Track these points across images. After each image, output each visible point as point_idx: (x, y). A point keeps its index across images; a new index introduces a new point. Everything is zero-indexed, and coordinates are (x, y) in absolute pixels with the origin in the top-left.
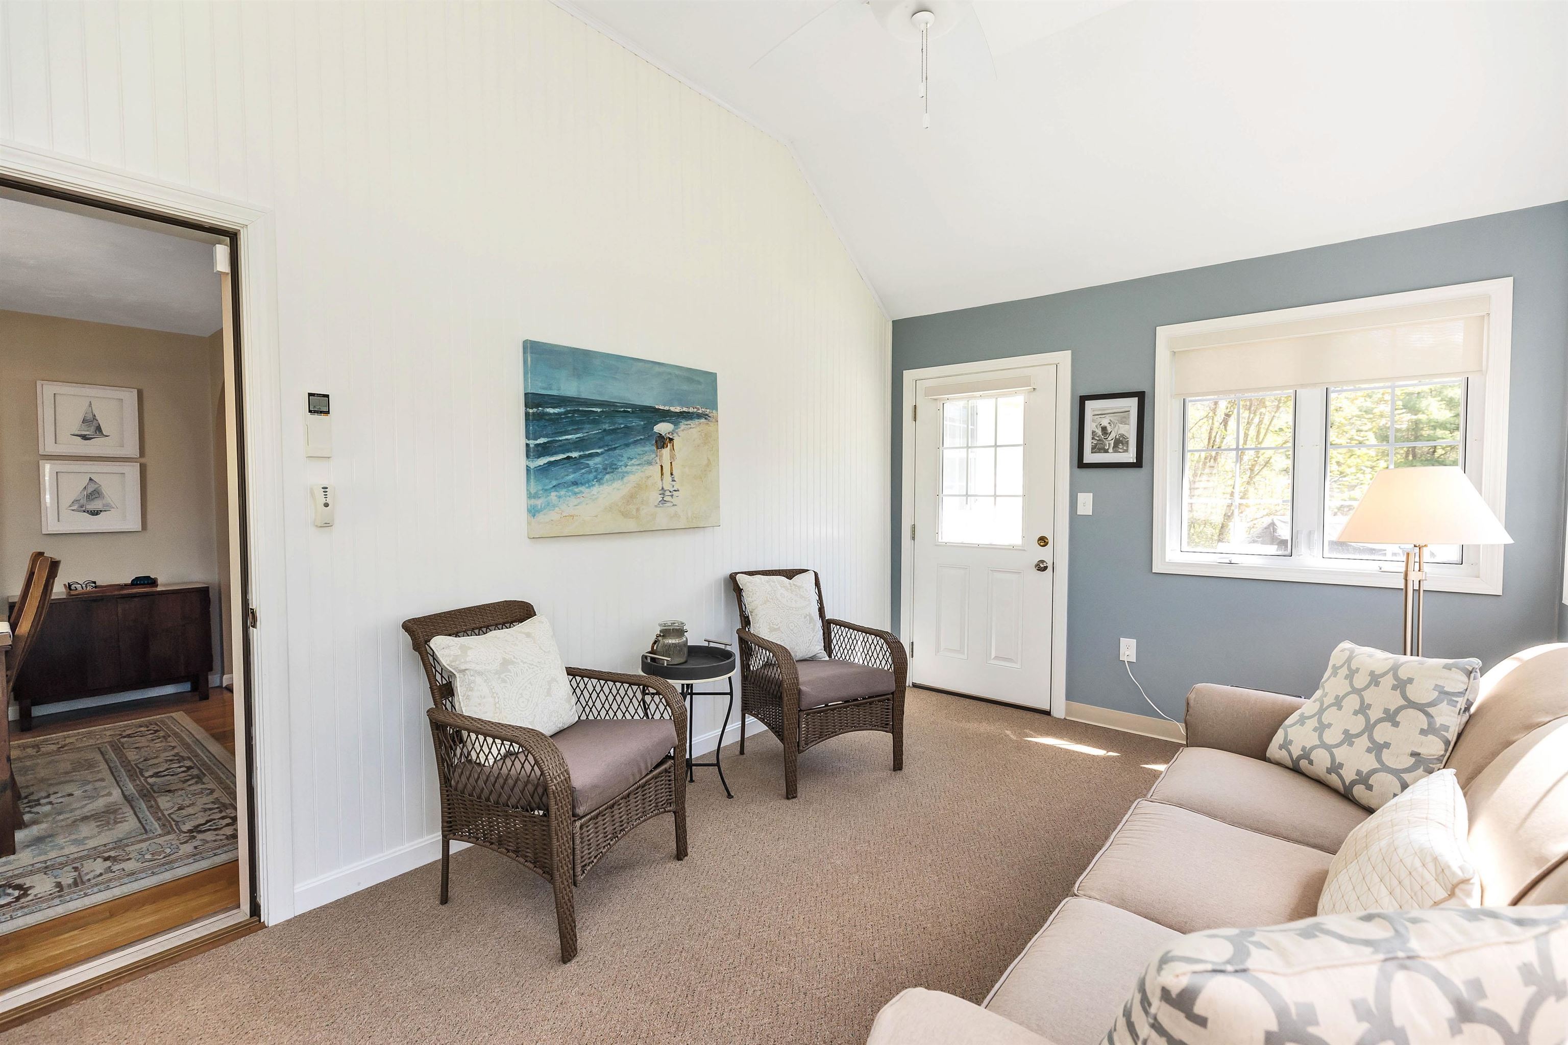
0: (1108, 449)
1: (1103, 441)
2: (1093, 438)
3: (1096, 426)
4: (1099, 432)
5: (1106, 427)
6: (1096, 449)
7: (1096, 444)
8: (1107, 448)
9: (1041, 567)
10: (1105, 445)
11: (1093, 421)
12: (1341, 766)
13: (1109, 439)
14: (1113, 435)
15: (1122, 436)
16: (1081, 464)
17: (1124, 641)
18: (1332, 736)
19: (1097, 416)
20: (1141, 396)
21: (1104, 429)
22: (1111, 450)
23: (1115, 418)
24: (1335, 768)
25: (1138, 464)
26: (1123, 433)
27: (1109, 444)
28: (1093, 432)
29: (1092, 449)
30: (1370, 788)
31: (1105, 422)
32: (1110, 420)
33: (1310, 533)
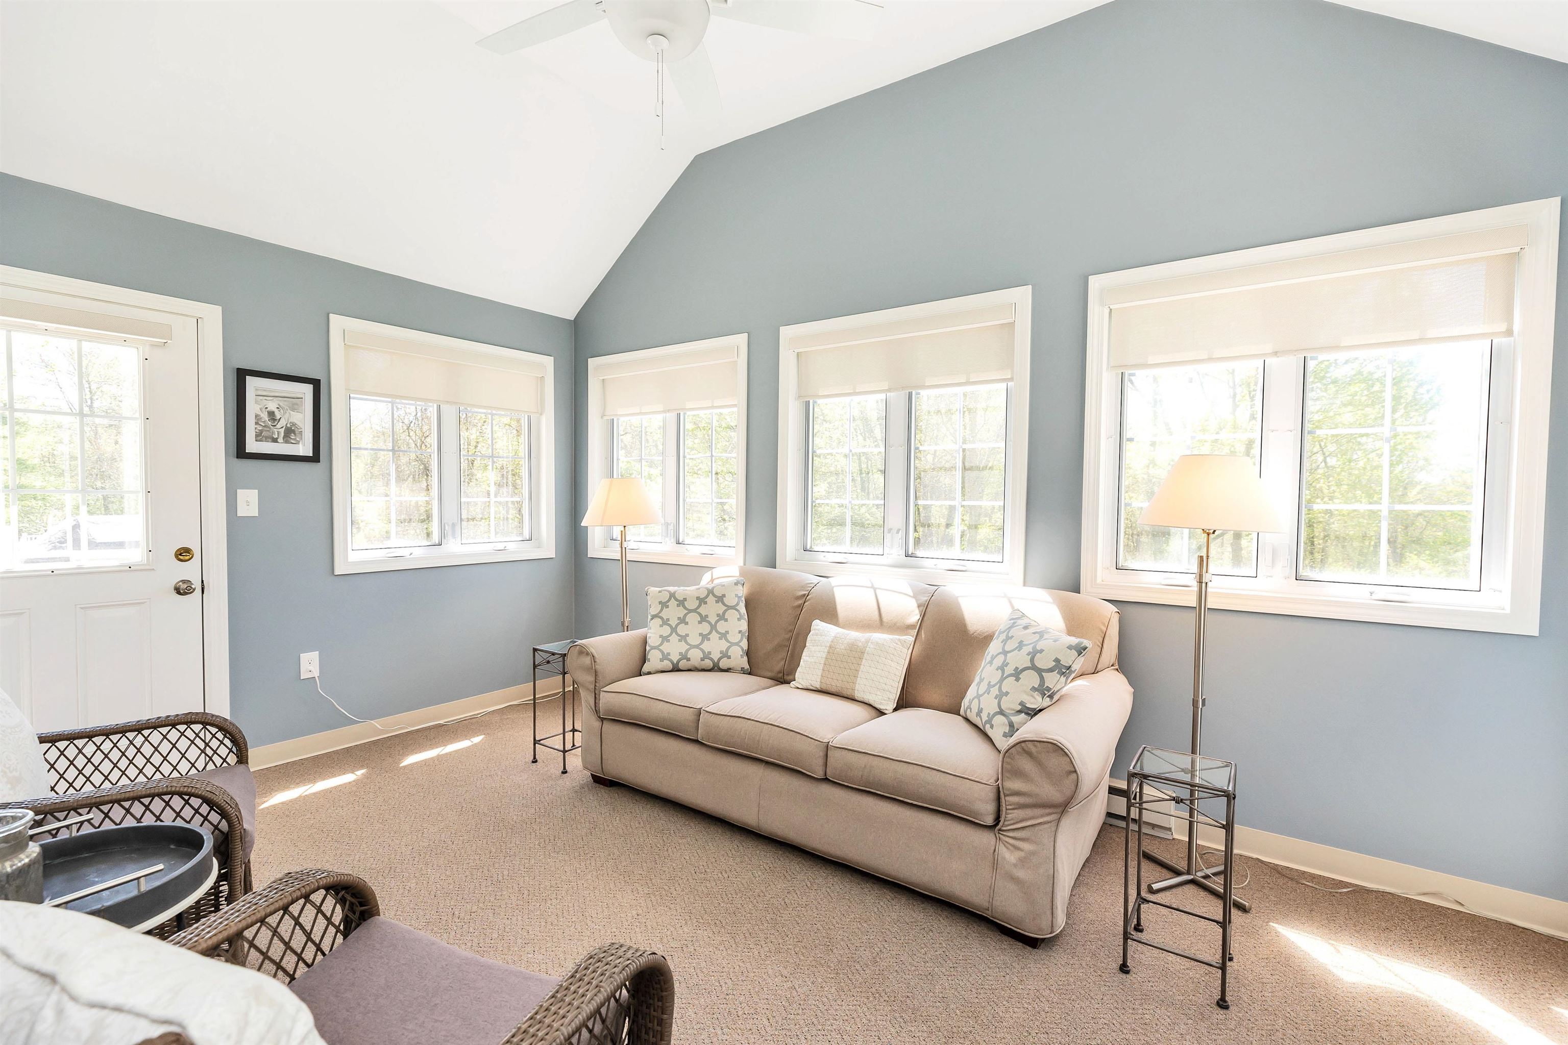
0: (277, 438)
1: (270, 428)
2: (257, 423)
3: (261, 409)
4: (265, 416)
5: (274, 412)
6: (259, 437)
7: (261, 431)
8: (276, 436)
9: (183, 589)
10: (273, 433)
11: (256, 402)
12: (710, 653)
13: (279, 426)
14: (283, 423)
15: (294, 424)
16: (241, 453)
17: (305, 657)
18: (694, 639)
19: (261, 398)
20: (316, 383)
21: (271, 414)
22: (281, 440)
23: (285, 403)
24: (706, 656)
25: (315, 458)
26: (296, 422)
27: (278, 433)
28: (257, 416)
29: (257, 436)
30: (729, 657)
31: (272, 406)
32: (279, 405)
33: (454, 525)
